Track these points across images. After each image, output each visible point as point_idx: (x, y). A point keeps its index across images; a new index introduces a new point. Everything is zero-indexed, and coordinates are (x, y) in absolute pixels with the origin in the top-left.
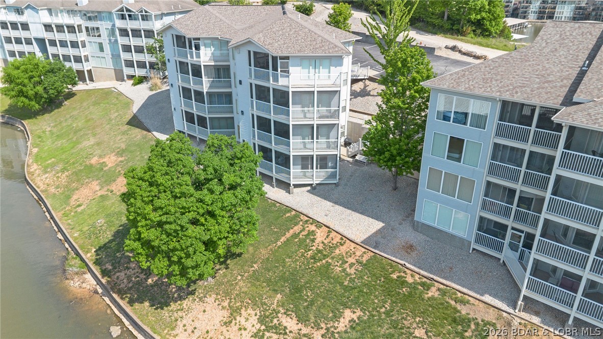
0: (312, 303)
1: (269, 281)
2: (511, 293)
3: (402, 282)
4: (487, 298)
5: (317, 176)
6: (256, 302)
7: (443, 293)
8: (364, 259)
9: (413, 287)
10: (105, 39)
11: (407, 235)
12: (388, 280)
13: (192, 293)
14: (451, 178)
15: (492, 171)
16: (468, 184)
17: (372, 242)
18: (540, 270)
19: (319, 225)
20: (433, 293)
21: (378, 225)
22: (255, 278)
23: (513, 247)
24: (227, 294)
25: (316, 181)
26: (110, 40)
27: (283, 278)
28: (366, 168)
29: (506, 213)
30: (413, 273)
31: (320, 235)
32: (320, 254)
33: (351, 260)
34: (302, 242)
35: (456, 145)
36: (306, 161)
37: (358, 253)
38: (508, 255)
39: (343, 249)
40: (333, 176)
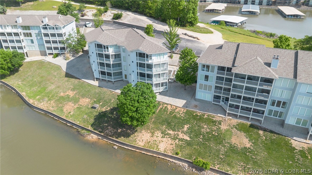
0: (175, 126)
1: (160, 123)
2: (224, 112)
3: (197, 116)
4: (219, 115)
5: (161, 89)
6: (158, 129)
7: (208, 116)
8: (185, 111)
9: (200, 116)
10: (34, 37)
11: (194, 103)
12: (193, 116)
13: (137, 131)
14: (206, 86)
15: (216, 83)
16: (210, 87)
17: (185, 106)
18: (231, 106)
19: (167, 104)
20: (205, 116)
21: (185, 101)
22: (154, 123)
23: (223, 101)
24: (148, 129)
25: (161, 91)
26: (37, 38)
27: (163, 121)
28: (173, 84)
29: (220, 93)
30: (199, 113)
31: (169, 107)
32: (171, 113)
33: (181, 112)
34: (164, 110)
35: (207, 77)
36: (157, 85)
37: (182, 110)
38: (222, 103)
39: (178, 110)
40: (166, 88)
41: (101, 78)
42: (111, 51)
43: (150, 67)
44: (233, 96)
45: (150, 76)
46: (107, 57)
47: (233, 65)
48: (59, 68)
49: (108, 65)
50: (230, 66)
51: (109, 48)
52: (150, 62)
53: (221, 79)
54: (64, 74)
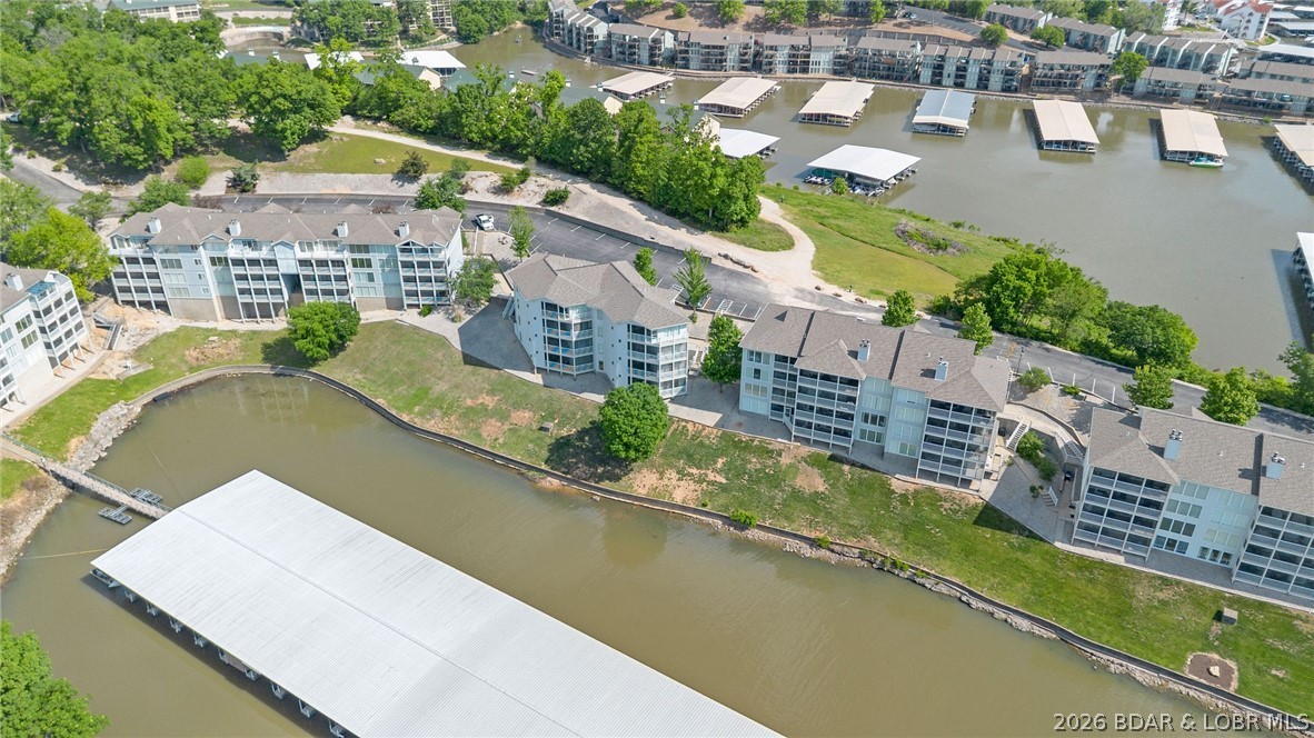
0: (701, 460)
1: (673, 455)
2: (788, 435)
3: (741, 441)
4: (779, 440)
5: (675, 391)
6: (671, 466)
7: (761, 442)
8: (719, 434)
9: (746, 442)
10: (376, 269)
11: (737, 418)
12: (735, 442)
13: (632, 470)
14: (756, 388)
15: (774, 382)
16: (764, 390)
17: (717, 426)
18: (799, 423)
19: (687, 421)
20: (756, 443)
21: (719, 416)
22: (664, 455)
23: (787, 415)
24: (653, 466)
25: (674, 395)
26: (383, 271)
27: (680, 452)
28: (698, 380)
29: (782, 400)
30: (744, 436)
31: (690, 426)
32: (694, 437)
33: (712, 436)
34: (681, 433)
35: (757, 372)
36: (667, 385)
37: (715, 432)
38: (785, 419)
39: (706, 431)
40: (683, 390)
41: (548, 368)
42: (574, 317)
43: (653, 351)
44: (800, 407)
45: (652, 368)
46: (566, 327)
47: (799, 355)
48: (442, 342)
49: (566, 344)
50: (795, 356)
51: (571, 312)
52: (654, 342)
53: (782, 376)
54: (459, 357)
